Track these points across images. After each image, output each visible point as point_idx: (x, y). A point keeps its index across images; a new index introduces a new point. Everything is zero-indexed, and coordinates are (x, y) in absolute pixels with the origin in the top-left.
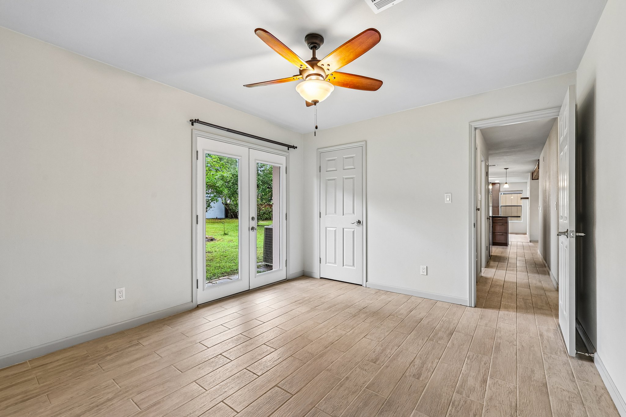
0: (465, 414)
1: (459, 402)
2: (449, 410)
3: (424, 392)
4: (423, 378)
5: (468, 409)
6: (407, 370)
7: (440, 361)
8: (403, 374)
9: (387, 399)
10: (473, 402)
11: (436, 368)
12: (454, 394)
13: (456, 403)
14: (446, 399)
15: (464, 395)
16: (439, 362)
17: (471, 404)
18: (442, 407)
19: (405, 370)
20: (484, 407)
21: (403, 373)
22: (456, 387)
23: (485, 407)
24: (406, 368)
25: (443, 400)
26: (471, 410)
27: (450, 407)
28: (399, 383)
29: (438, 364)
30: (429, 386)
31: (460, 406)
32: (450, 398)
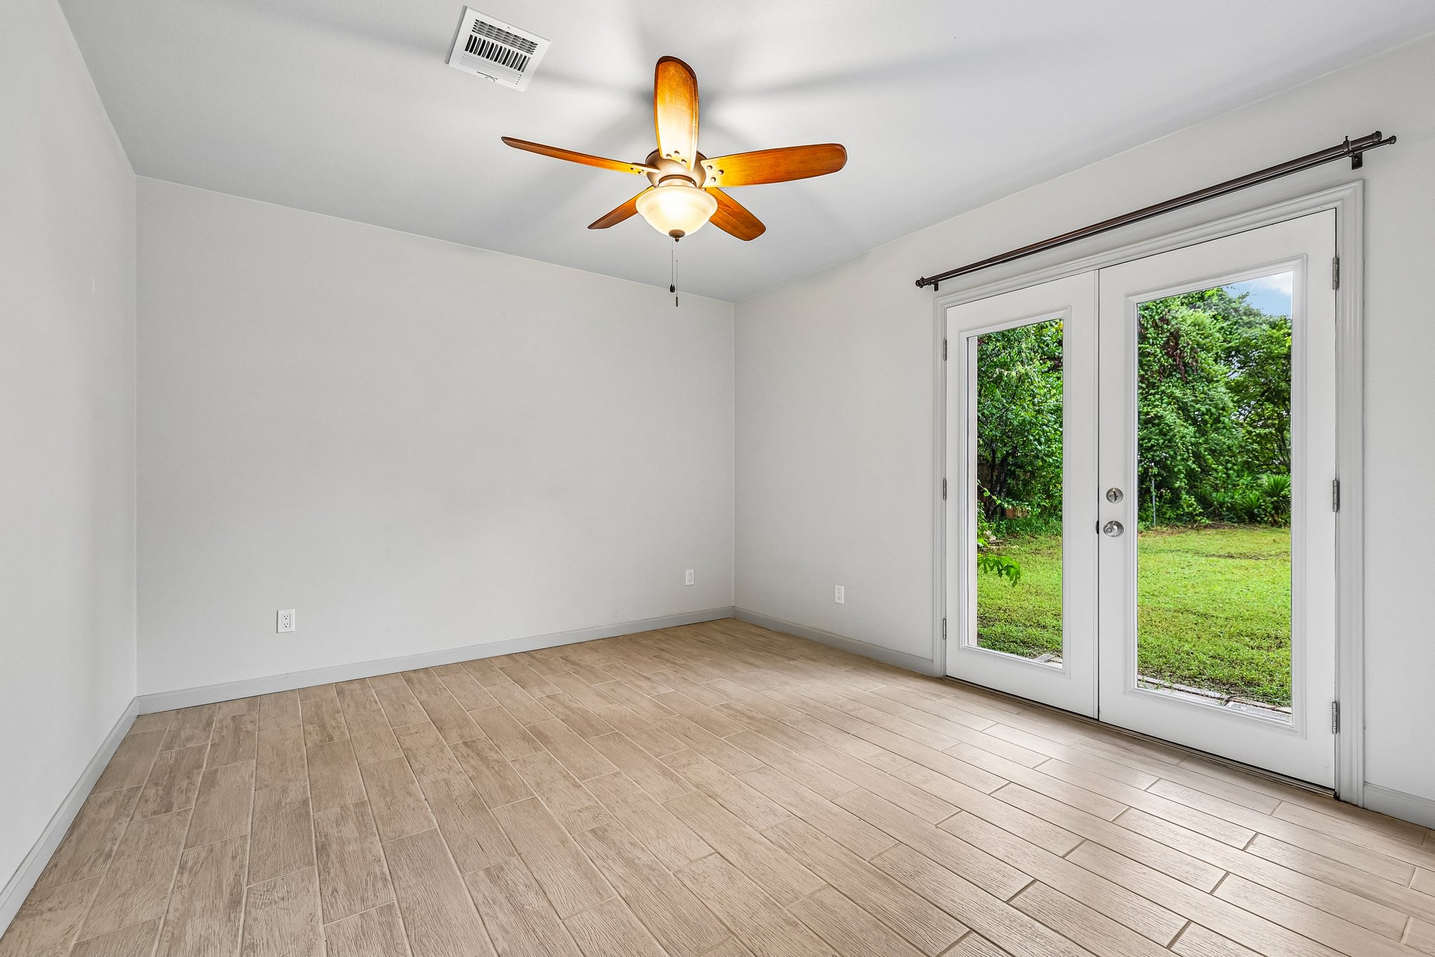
0: (353, 881)
1: (374, 890)
2: (386, 865)
3: (452, 858)
4: (479, 879)
5: (351, 890)
6: (528, 867)
7: (494, 951)
8: (520, 854)
9: (490, 809)
10: (348, 913)
11: (480, 923)
12: (395, 899)
13: (380, 885)
14: (402, 876)
15: (373, 910)
16: (491, 946)
17: (351, 904)
18: (400, 860)
19: (528, 864)
20: (321, 919)
21: (522, 855)
22: (399, 915)
23: (319, 919)
24: (534, 869)
25: (407, 871)
26: (345, 893)
27: (388, 871)
28: (506, 837)
29: (488, 940)
30: (455, 874)
31: (370, 886)
32: (397, 886)
